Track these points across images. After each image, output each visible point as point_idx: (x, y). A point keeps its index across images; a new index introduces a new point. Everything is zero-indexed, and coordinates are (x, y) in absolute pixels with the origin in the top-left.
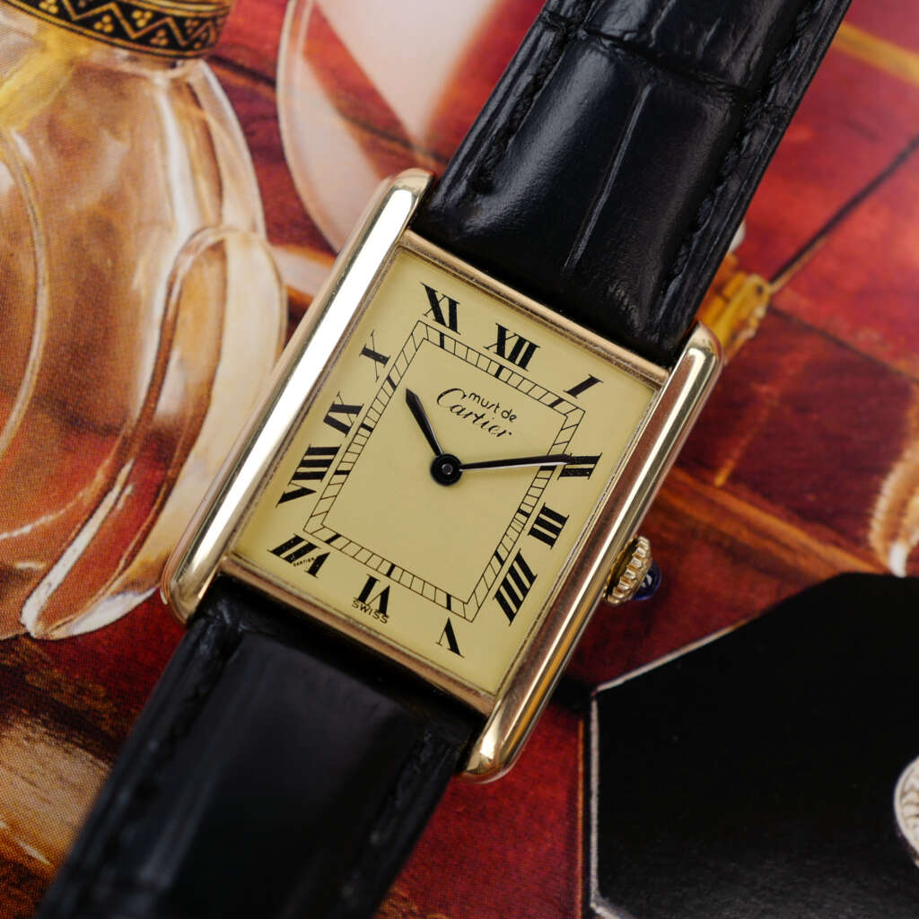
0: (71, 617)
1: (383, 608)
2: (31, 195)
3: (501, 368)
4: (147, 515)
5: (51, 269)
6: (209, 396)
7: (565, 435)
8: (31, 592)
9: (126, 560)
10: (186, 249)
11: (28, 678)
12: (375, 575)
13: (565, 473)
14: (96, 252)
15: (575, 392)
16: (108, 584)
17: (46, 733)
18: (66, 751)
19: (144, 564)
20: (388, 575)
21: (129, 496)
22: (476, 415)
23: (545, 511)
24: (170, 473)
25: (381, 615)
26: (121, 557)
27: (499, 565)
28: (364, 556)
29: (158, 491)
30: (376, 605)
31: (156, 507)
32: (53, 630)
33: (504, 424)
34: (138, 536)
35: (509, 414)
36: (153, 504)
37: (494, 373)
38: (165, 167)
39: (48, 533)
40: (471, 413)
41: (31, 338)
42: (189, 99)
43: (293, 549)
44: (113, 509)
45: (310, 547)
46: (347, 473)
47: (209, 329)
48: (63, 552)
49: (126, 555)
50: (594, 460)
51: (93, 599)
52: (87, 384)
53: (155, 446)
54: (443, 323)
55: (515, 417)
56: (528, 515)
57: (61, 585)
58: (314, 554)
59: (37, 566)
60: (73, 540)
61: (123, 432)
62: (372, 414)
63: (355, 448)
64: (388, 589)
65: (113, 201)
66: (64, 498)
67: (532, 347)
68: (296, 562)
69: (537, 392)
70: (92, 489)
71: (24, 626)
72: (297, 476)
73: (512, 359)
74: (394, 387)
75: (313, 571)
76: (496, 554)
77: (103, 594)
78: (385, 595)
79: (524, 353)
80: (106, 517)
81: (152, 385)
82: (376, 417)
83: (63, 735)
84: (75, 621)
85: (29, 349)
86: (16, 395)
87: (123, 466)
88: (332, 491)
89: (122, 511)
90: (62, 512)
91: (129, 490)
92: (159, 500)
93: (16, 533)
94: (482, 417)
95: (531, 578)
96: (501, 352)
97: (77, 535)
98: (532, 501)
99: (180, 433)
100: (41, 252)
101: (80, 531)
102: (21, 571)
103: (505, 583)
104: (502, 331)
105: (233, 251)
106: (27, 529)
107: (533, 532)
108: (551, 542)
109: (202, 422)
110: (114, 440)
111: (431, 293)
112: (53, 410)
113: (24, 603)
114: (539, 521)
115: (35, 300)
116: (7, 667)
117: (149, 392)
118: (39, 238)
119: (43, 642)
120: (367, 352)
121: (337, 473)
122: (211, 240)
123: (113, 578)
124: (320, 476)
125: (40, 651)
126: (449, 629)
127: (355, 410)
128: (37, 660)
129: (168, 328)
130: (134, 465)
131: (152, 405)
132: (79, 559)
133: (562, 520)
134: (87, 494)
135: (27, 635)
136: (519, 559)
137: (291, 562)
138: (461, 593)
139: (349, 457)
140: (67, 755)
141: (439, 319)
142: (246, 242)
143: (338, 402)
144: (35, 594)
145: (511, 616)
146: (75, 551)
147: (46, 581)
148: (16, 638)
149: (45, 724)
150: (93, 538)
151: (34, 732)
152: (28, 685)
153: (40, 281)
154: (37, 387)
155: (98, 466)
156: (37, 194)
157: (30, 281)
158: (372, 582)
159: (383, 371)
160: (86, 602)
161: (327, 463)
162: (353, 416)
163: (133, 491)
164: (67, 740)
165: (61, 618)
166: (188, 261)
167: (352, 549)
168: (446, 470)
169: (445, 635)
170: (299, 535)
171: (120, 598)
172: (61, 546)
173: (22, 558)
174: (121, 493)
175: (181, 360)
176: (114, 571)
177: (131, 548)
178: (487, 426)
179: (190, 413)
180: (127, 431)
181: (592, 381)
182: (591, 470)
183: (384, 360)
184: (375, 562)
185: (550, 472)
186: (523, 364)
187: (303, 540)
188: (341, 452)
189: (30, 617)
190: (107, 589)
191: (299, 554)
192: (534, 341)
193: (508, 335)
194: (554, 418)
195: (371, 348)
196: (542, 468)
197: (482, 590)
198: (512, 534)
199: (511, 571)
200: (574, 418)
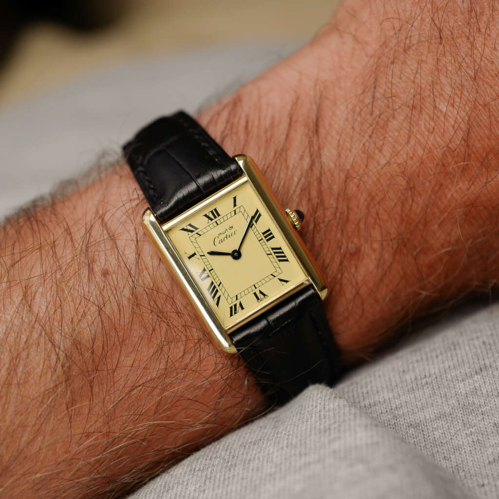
1: (264, 295)
3: (216, 222)
7: (246, 215)
12: (254, 292)
13: (256, 221)
15: (235, 205)
20: (256, 288)
23: (264, 233)
25: (266, 297)
27: (271, 256)
28: (246, 292)
30: (262, 296)
33: (232, 231)
35: (230, 228)
37: (216, 225)
40: (224, 238)
43: (233, 311)
45: (235, 305)
46: (220, 283)
50: (257, 211)
54: (194, 231)
56: (262, 239)
58: (238, 305)
62: (208, 266)
63: (215, 277)
64: (260, 290)
67: (215, 210)
68: (237, 312)
69: (229, 216)
72: (214, 297)
73: (215, 217)
74: (204, 256)
75: (242, 308)
76: (268, 254)
78: (261, 292)
79: (216, 214)
88: (223, 290)
94: (227, 236)
95: (280, 249)
96: (212, 220)
98: (259, 236)
103: (277, 257)
104: (206, 216)
107: (268, 240)
108: (273, 237)
111: (183, 229)
114: (265, 237)
120: (190, 258)
121: (219, 286)
124: (217, 291)
126: (281, 280)
127: (204, 270)
133: (269, 230)
136: (273, 249)
138: (272, 271)
139: (217, 280)
141: (192, 231)
143: (199, 274)
145: (287, 260)
158: (255, 294)
159: (197, 256)
161: (215, 287)
162: (205, 272)
168: (236, 255)
169: (282, 282)
170: (230, 307)
178: (230, 236)
181: (235, 199)
182: (260, 214)
183: (195, 254)
184: (250, 290)
185: (254, 226)
186: (219, 215)
187: (232, 306)
188: (214, 281)
191: (235, 309)
192: (214, 208)
193: (208, 214)
194: (239, 215)
195: (189, 256)
196: (251, 227)
197: (275, 264)
198: (265, 247)
199: (275, 253)
200: (242, 210)
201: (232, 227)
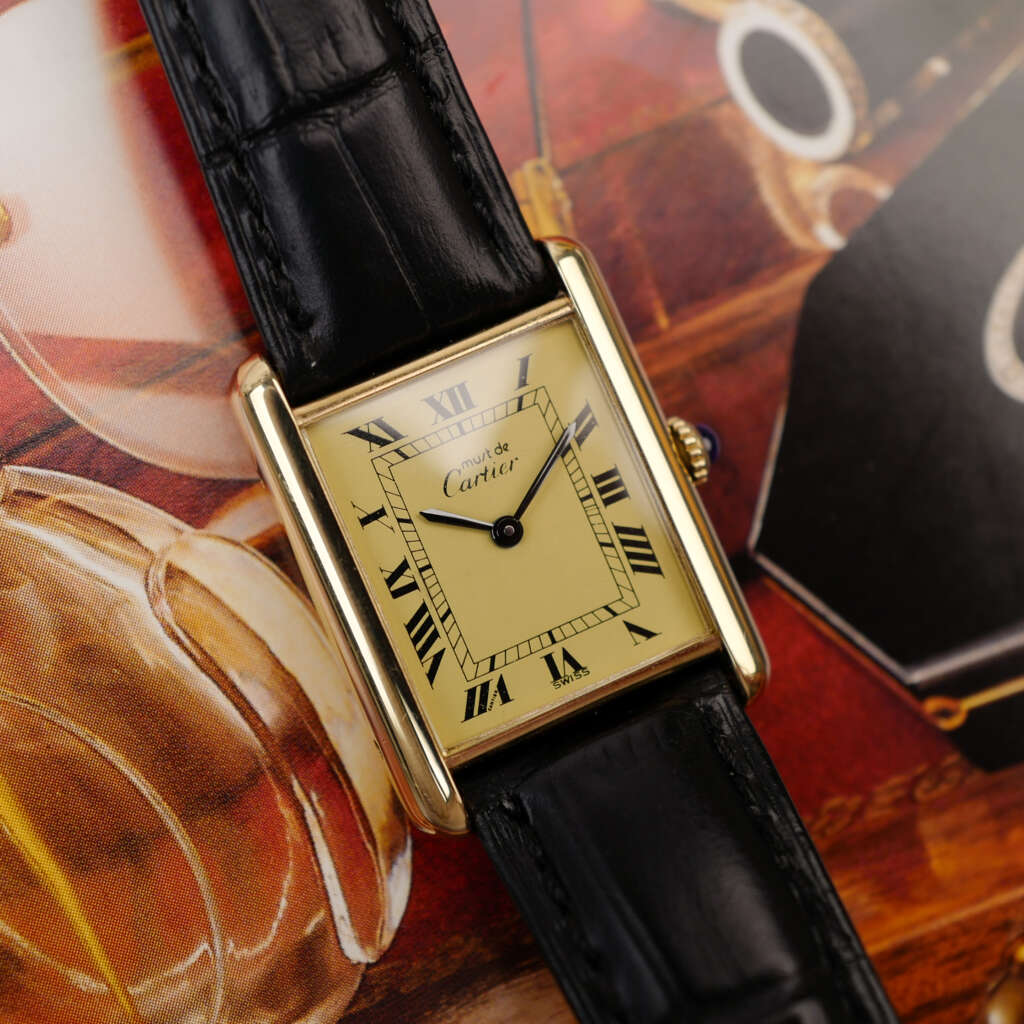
0: (381, 919)
1: (577, 667)
2: (10, 693)
3: (459, 425)
4: (346, 797)
5: (84, 724)
6: (288, 674)
7: (551, 417)
8: (337, 937)
9: (369, 841)
10: (153, 601)
11: (403, 990)
12: (546, 652)
13: (580, 440)
14: (100, 676)
15: (523, 382)
16: (377, 870)
17: (458, 1009)
18: (484, 1003)
19: (383, 829)
20: (554, 641)
21: (319, 800)
22: (482, 474)
23: (597, 480)
24: (325, 753)
25: (580, 672)
26: (363, 844)
27: (612, 550)
28: (524, 650)
29: (333, 772)
30: (570, 670)
31: (345, 786)
32: (380, 943)
33: (506, 457)
34: (357, 817)
35: (500, 447)
36: (340, 786)
37: (459, 434)
38: (71, 565)
39: (299, 888)
40: (477, 477)
41: (130, 783)
42: (30, 501)
43: (476, 702)
44: (319, 821)
45: (485, 686)
46: (449, 612)
47: (233, 632)
48: (324, 887)
49: (365, 838)
50: (587, 410)
51: (380, 891)
52: (202, 765)
53: (295, 748)
54: (388, 442)
55: (507, 445)
56: (590, 496)
57: (349, 909)
58: (493, 687)
59: (320, 917)
60: (320, 871)
61: (264, 766)
62: (417, 556)
63: (433, 592)
64: (564, 650)
65: (68, 628)
66: (281, 854)
67: (462, 387)
68: (488, 707)
69: (501, 411)
70: (291, 825)
71: (359, 963)
72: (421, 654)
73: (459, 410)
74: (409, 521)
75: (506, 699)
76: (602, 544)
77: (382, 880)
78: (567, 657)
79: (461, 398)
80: (323, 831)
81: (243, 714)
82: (422, 555)
83: (469, 995)
84: (387, 919)
85: (137, 791)
86: (168, 831)
87: (291, 787)
88: (454, 634)
89: (327, 814)
90: (291, 864)
91: (314, 797)
92: (341, 778)
93: (280, 915)
94: (486, 471)
95: (641, 532)
96: (446, 415)
97: (319, 865)
98: (581, 484)
99: (299, 720)
100: (62, 721)
101: (317, 861)
102: (314, 933)
103: (630, 556)
104: (431, 401)
105: (183, 563)
106: (284, 903)
107: (607, 502)
108: (622, 496)
109: (305, 695)
110: (265, 778)
111: (357, 433)
112: (202, 809)
113: (341, 949)
114: (602, 491)
115: (101, 755)
116: (382, 1001)
117: (247, 719)
118: (52, 714)
119: (384, 957)
120: (365, 521)
121: (443, 620)
122: (161, 573)
123: (375, 863)
124: (435, 635)
125: (389, 966)
126: (632, 628)
127: (404, 566)
128: (395, 973)
129: (206, 665)
130: (297, 777)
131: (260, 725)
132: (340, 879)
133: (614, 472)
134: (292, 833)
135: (369, 966)
136: (619, 530)
137: (485, 711)
138: (610, 596)
139: (438, 600)
140: (487, 1005)
141: (383, 442)
142: (185, 546)
143: (387, 575)
144: (341, 936)
145: (657, 571)
146: (330, 877)
147: (337, 919)
148: (364, 977)
149: (449, 1004)
150: (332, 855)
151: (449, 1017)
152: (409, 995)
153: (88, 740)
154: (174, 809)
155: (276, 806)
156: (13, 688)
157: (82, 748)
158: (549, 659)
159: (389, 519)
160: (378, 899)
161: (430, 621)
162: (407, 573)
163: (317, 795)
164: (475, 996)
165: (375, 929)
166: (164, 606)
167: (512, 655)
168: (506, 533)
169: (635, 635)
170: (468, 688)
171: (395, 869)
172: (317, 886)
173: (305, 924)
174: (312, 805)
175: (241, 675)
176: (370, 858)
177: (362, 831)
178: (497, 472)
179: (289, 699)
180: (265, 762)
182: (593, 419)
183: (382, 512)
184: (536, 645)
185: (570, 452)
186: (470, 405)
187: (475, 688)
188: (429, 604)
189: (356, 952)
190: (381, 875)
191: (484, 699)
192: (459, 383)
193: (437, 398)
194: (531, 414)
195: (364, 515)
196: (563, 456)
197: (621, 578)
198: (596, 520)
199: (624, 543)
200: (542, 400)
201: (505, 448)
